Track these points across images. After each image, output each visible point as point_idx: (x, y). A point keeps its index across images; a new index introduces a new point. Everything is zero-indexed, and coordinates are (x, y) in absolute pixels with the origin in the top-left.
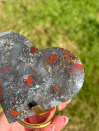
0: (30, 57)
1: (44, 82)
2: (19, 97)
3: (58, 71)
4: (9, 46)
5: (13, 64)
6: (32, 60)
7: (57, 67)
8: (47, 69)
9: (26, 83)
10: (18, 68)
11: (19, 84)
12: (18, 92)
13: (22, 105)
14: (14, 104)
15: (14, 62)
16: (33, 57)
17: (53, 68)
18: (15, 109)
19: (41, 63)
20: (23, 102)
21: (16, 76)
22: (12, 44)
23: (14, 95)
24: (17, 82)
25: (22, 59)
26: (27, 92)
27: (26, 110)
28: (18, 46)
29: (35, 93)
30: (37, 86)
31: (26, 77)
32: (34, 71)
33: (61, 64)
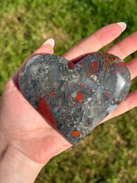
0: (71, 73)
1: (94, 93)
2: (75, 116)
3: (104, 77)
4: (44, 70)
5: (56, 87)
6: (74, 76)
7: (102, 74)
8: (92, 79)
9: (77, 100)
10: (63, 89)
11: (70, 104)
12: (72, 112)
13: (81, 123)
14: (72, 125)
15: (56, 85)
16: (74, 73)
17: (97, 76)
18: (75, 130)
19: (85, 76)
20: (81, 120)
21: (64, 98)
22: (47, 67)
23: (69, 117)
24: (67, 103)
25: (63, 79)
26: (81, 109)
27: (86, 126)
28: (54, 67)
29: (89, 107)
30: (89, 99)
31: (74, 95)
32: (81, 86)
33: (104, 69)
